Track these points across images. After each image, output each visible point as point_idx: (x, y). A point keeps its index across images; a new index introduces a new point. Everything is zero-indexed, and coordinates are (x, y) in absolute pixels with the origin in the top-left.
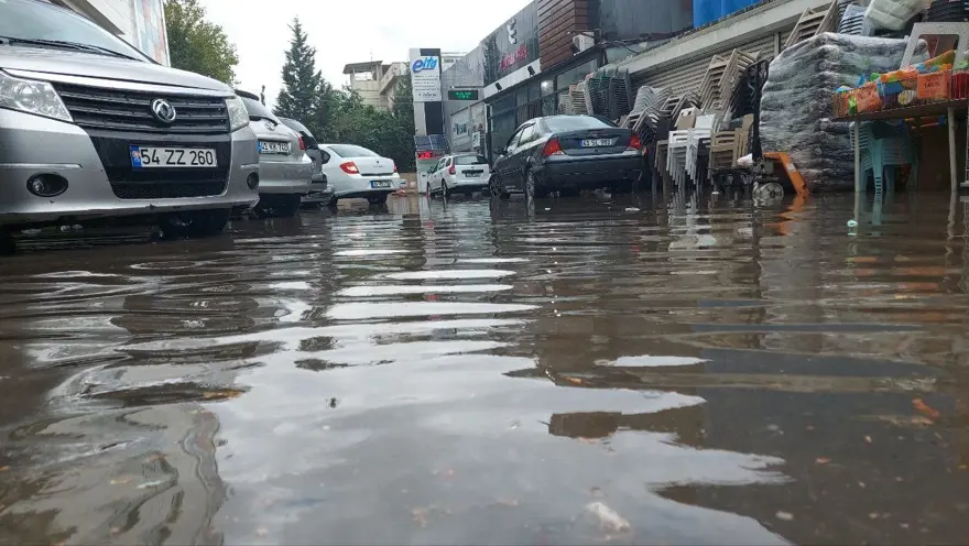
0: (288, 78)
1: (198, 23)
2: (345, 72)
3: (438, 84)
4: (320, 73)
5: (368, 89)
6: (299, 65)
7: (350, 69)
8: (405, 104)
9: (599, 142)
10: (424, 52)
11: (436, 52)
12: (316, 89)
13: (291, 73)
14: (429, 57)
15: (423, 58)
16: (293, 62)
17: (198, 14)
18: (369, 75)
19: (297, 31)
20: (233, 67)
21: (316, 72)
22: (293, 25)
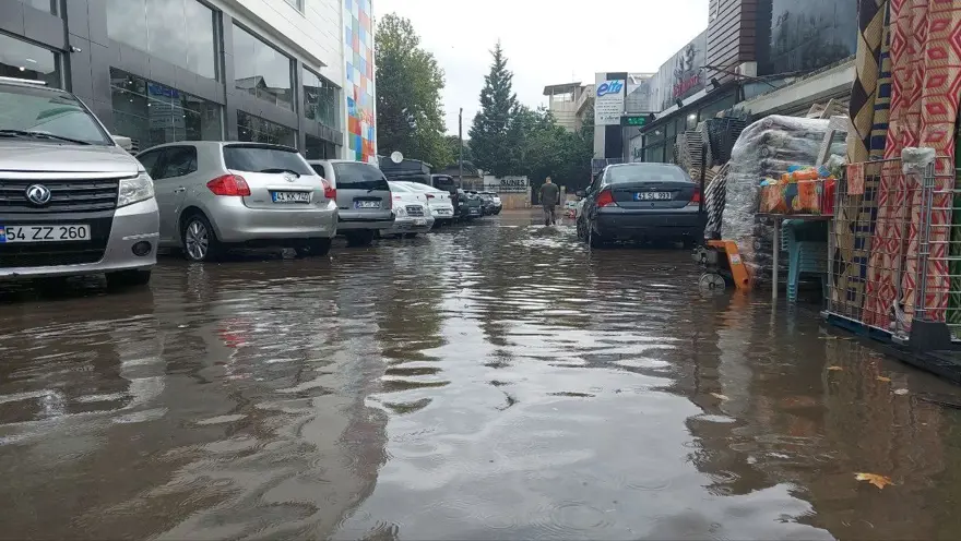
0: (485, 101)
1: (413, 51)
2: (545, 93)
3: (620, 108)
4: (515, 96)
5: (564, 111)
6: (497, 88)
7: (549, 91)
8: (588, 128)
9: (657, 196)
10: (610, 76)
11: (623, 76)
12: (510, 111)
13: (488, 96)
14: (615, 82)
15: (609, 83)
16: (491, 86)
17: (414, 42)
18: (568, 96)
19: (498, 56)
20: (439, 90)
21: (511, 95)
22: (494, 50)
